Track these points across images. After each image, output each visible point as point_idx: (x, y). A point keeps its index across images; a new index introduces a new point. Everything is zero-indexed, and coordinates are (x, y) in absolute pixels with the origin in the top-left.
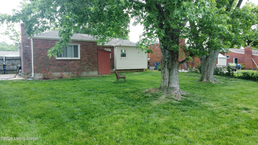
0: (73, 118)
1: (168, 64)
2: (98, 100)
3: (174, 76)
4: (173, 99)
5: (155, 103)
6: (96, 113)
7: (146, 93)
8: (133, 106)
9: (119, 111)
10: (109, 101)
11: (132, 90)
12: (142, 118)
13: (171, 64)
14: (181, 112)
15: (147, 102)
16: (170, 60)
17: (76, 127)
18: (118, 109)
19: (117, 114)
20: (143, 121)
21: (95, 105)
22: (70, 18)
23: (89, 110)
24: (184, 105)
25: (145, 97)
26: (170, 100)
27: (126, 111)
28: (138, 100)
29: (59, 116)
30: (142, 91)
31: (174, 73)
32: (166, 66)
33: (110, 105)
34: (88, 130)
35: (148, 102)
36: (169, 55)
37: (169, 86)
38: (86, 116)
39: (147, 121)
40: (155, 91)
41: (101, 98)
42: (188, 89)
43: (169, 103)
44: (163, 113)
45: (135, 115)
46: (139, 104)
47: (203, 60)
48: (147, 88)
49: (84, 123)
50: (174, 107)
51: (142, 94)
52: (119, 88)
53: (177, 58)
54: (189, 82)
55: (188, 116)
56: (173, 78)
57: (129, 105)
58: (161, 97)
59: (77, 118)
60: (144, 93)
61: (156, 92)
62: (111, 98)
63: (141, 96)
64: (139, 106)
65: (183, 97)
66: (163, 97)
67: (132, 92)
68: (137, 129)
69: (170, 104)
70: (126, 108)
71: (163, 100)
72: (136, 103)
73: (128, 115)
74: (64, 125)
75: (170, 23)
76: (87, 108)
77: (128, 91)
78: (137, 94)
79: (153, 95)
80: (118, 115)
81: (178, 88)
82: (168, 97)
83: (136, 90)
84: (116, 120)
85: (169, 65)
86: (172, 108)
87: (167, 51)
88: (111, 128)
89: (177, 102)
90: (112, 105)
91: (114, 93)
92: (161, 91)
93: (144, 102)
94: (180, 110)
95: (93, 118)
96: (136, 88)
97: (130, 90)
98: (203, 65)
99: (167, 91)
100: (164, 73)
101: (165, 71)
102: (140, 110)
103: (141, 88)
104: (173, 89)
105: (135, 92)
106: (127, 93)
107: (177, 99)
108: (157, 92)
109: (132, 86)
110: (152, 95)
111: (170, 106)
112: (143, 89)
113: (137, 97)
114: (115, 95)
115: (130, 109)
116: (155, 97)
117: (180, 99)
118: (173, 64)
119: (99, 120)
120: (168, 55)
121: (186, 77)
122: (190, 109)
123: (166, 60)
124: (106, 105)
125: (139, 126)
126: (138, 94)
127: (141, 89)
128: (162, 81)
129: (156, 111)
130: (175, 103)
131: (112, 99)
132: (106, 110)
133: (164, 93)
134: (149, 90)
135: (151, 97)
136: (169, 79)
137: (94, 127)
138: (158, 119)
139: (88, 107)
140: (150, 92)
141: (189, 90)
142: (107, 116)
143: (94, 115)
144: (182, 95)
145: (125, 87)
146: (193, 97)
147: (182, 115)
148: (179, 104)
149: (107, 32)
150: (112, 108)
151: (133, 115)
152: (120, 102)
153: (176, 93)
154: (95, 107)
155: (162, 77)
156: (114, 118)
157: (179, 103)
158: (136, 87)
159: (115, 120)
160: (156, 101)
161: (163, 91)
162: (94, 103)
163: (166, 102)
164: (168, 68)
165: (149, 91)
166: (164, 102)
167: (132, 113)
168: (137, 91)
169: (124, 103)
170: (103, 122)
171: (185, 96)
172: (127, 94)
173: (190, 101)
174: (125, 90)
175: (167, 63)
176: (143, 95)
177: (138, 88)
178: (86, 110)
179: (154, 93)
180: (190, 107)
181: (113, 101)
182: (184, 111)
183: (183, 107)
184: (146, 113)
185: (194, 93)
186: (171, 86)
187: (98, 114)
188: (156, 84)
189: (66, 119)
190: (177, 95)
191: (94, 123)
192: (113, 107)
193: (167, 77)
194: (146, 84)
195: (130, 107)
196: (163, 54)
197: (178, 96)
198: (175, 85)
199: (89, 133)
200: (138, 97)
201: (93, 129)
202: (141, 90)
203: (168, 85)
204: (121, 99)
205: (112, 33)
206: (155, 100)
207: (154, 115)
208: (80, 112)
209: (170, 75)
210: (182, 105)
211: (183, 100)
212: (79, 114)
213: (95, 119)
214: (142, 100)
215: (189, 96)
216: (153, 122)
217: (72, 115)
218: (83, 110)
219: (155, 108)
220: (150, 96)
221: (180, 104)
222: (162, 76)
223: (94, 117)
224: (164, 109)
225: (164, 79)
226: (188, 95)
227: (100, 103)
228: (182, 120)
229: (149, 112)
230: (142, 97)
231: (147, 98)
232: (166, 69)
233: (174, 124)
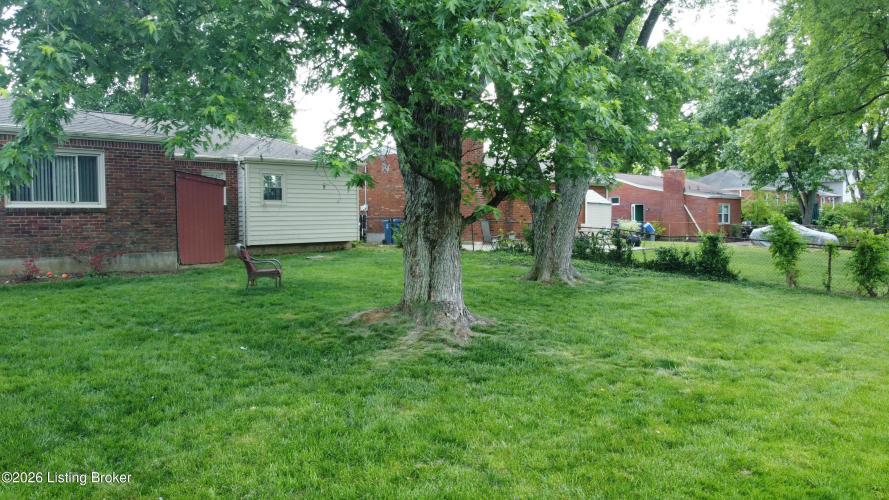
0: (76, 429)
1: (427, 224)
2: (176, 356)
3: (449, 263)
4: (443, 341)
5: (384, 358)
6: (170, 405)
7: (352, 324)
8: (308, 372)
9: (257, 392)
10: (218, 358)
11: (302, 317)
12: (337, 414)
13: (436, 224)
14: (468, 385)
15: (356, 358)
16: (432, 210)
17: (89, 464)
18: (252, 388)
19: (249, 406)
20: (342, 423)
21: (166, 376)
22: (59, 56)
23: (141, 396)
24: (480, 359)
25: (351, 340)
26: (432, 345)
27: (280, 394)
28: (326, 351)
29: (19, 428)
30: (341, 320)
31: (447, 255)
32: (420, 232)
33: (221, 373)
34: (137, 469)
35: (361, 356)
36: (428, 194)
37: (429, 298)
38: (129, 419)
39: (356, 424)
40: (382, 318)
41: (189, 350)
42: (492, 308)
43: (431, 355)
44: (410, 393)
45: (313, 404)
46: (329, 366)
47: (540, 210)
48: (358, 307)
49: (122, 447)
50: (445, 369)
51: (340, 328)
52: (258, 310)
53: (457, 205)
54: (496, 285)
55: (493, 396)
56: (444, 271)
57: (293, 370)
58: (405, 338)
59: (91, 428)
60: (346, 326)
61: (388, 321)
62: (225, 349)
63: (335, 337)
64: (326, 373)
65: (477, 334)
66: (412, 337)
67: (302, 325)
68: (320, 454)
69: (433, 360)
70: (280, 382)
71: (410, 347)
72: (317, 362)
73: (287, 404)
74: (38, 459)
75: (431, 85)
76: (132, 389)
77: (289, 321)
78: (321, 329)
79: (376, 331)
80: (254, 408)
81: (461, 306)
82: (428, 335)
83: (317, 318)
84: (242, 428)
85: (431, 228)
86: (440, 374)
87: (423, 181)
88: (224, 458)
89: (455, 350)
90: (230, 374)
91: (236, 331)
92: (403, 318)
93: (345, 359)
94: (465, 379)
95: (155, 423)
96: (317, 310)
97: (297, 317)
98: (539, 227)
99: (425, 314)
100: (414, 256)
101: (417, 247)
102: (331, 384)
103: (336, 309)
104: (444, 307)
105: (313, 324)
106: (286, 327)
107: (457, 341)
108: (391, 322)
109: (305, 303)
110: (374, 333)
111: (434, 368)
112: (341, 312)
113: (321, 340)
114: (242, 337)
115: (297, 384)
116: (385, 337)
117: (465, 342)
118: (442, 226)
119: (178, 430)
120: (425, 195)
121: (488, 267)
122: (497, 372)
123: (420, 210)
124: (207, 375)
125: (325, 443)
126: (327, 330)
127: (337, 311)
128: (407, 281)
129: (385, 387)
130: (449, 354)
131: (230, 351)
132: (208, 393)
133: (413, 324)
134: (362, 316)
135: (370, 337)
136: (432, 274)
137: (159, 456)
138: (393, 413)
139: (138, 384)
140: (368, 320)
141: (497, 310)
142: (209, 413)
143: (159, 415)
144: (473, 329)
145: (277, 308)
146: (509, 331)
147: (472, 395)
148: (463, 359)
149: (206, 112)
150: (230, 384)
151: (307, 405)
152: (258, 361)
153: (454, 323)
154: (166, 382)
155: (409, 268)
156: (238, 421)
157: (465, 353)
158: (320, 305)
159: (239, 428)
160: (387, 351)
161: (410, 315)
162: (163, 369)
163: (420, 353)
164: (426, 239)
165: (364, 318)
166: (413, 354)
167: (302, 398)
168: (321, 319)
169: (272, 363)
170: (195, 438)
171: (482, 331)
172: (285, 332)
173: (498, 345)
174: (279, 317)
175: (422, 220)
176: (343, 333)
177: (327, 307)
178: (128, 398)
179: (381, 325)
180: (498, 366)
181: (232, 358)
182: (478, 381)
183: (475, 366)
184: (353, 395)
185: (511, 321)
186: (439, 299)
187: (176, 409)
188: (389, 292)
189: (47, 435)
190: (458, 327)
191: (159, 442)
192: (235, 381)
193: (423, 267)
194: (353, 296)
195: (295, 378)
196: (411, 192)
197: (460, 330)
198: (451, 294)
199: (141, 481)
200: (326, 341)
201: (158, 464)
202: (337, 314)
203: (426, 297)
204: (262, 352)
205: (225, 115)
206: (384, 348)
207: (380, 398)
208: (103, 404)
209: (433, 260)
210: (473, 360)
211: (476, 344)
212: (103, 415)
213: (165, 429)
214: (339, 348)
215: (495, 329)
216: (375, 424)
217: (74, 419)
218: (117, 397)
219: (383, 376)
220: (366, 333)
221: (465, 359)
222: (408, 265)
223: (161, 420)
224: (413, 376)
225: (412, 273)
226: (492, 327)
227: (186, 368)
228: (473, 412)
229: (363, 390)
230: (338, 342)
231: (356, 342)
232: (421, 242)
233: (447, 427)
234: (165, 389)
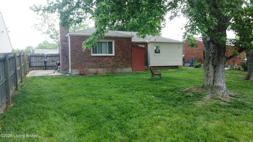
0: (109, 117)
1: (213, 60)
2: (134, 98)
3: (220, 73)
4: (220, 99)
5: (200, 104)
6: (134, 113)
7: (186, 91)
8: (174, 106)
9: (159, 111)
10: (146, 99)
11: (169, 88)
12: (187, 122)
13: (216, 60)
14: (233, 116)
15: (190, 103)
16: (215, 55)
17: (114, 129)
18: (158, 110)
19: (158, 115)
20: (189, 126)
21: (132, 104)
22: (107, 6)
23: (126, 109)
24: (236, 107)
25: (187, 97)
26: (216, 100)
27: (167, 113)
28: (179, 99)
29: (95, 115)
30: (182, 90)
31: (220, 70)
32: (211, 62)
33: (148, 104)
34: (127, 133)
35: (191, 102)
36: (214, 50)
37: (213, 84)
38: (123, 116)
39: (194, 126)
40: (197, 90)
41: (138, 96)
42: (233, 89)
43: (216, 104)
44: (212, 117)
45: (178, 118)
46: (181, 105)
48: (186, 86)
49: (122, 125)
50: (223, 109)
51: (183, 93)
52: (156, 85)
53: (224, 53)
54: (233, 81)
55: (245, 122)
56: (219, 76)
57: (169, 105)
58: (206, 97)
59: (113, 117)
60: (184, 92)
61: (198, 91)
62: (148, 96)
63: (181, 95)
64: (180, 107)
65: (232, 98)
66: (208, 97)
67: (170, 91)
68: (184, 136)
69: (218, 106)
70: (166, 109)
71: (208, 100)
72: (177, 103)
73: (170, 116)
74: (100, 125)
76: (123, 107)
77: (166, 89)
78: (176, 92)
79: (195, 94)
80: (159, 116)
81: (225, 88)
82: (214, 97)
83: (174, 89)
85: (215, 61)
86: (221, 111)
87: (212, 45)
88: (152, 133)
89: (225, 103)
90: (150, 104)
91: (150, 91)
92: (204, 91)
93: (186, 103)
94: (231, 114)
95: (131, 118)
96: (173, 86)
97: (168, 88)
99: (212, 90)
100: (208, 70)
101: (209, 67)
102: (183, 112)
103: (180, 86)
104: (219, 88)
105: (173, 91)
106: (165, 91)
107: (225, 100)
108: (200, 92)
109: (169, 84)
110: (194, 95)
111: (218, 108)
112: (182, 87)
113: (177, 96)
114: (152, 93)
115: (172, 110)
116: (199, 96)
117: (228, 100)
118: (219, 60)
119: (138, 121)
120: (213, 50)
122: (244, 113)
123: (211, 55)
124: (144, 104)
125: (185, 131)
126: (178, 93)
127: (180, 87)
128: (205, 78)
129: (202, 114)
130: (222, 104)
131: (149, 97)
132: (145, 110)
133: (208, 93)
134: (189, 89)
135: (193, 96)
136: (214, 77)
137: (133, 129)
138: (207, 124)
139: (125, 105)
140: (192, 90)
141: (236, 89)
142: (146, 116)
143: (132, 116)
144: (230, 96)
145: (161, 85)
146: (244, 97)
147: (235, 120)
148: (229, 107)
149: (149, 22)
150: (151, 108)
151: (176, 118)
152: (159, 101)
153: (223, 93)
154: (132, 105)
155: (206, 74)
156: (155, 120)
157: (229, 104)
158: (174, 84)
159: (156, 123)
160: (200, 101)
161: (206, 90)
162: (131, 101)
163: (212, 103)
164: (213, 65)
165: (190, 90)
166: (210, 103)
167: (175, 115)
168: (176, 89)
169: (163, 102)
170: (143, 124)
171: (233, 97)
172: (165, 92)
173: (241, 102)
174: (162, 88)
175: (211, 58)
176: (184, 94)
177: (177, 86)
178: (123, 109)
179: (196, 92)
180: (243, 110)
181: (150, 99)
182: (237, 115)
183: (234, 109)
184: (191, 116)
185: (243, 94)
186: (217, 85)
187: (136, 115)
189: (103, 119)
190: (224, 95)
191: (133, 124)
192: (152, 107)
193: (211, 74)
194: (184, 82)
195: (171, 108)
196: (207, 49)
198: (221, 83)
199: (129, 137)
200: (179, 96)
201: (133, 132)
202: (181, 88)
203: (212, 84)
204: (159, 98)
205: (155, 23)
206: (199, 100)
207: (201, 118)
208: (117, 110)
209: (215, 72)
210: (233, 107)
211: (232, 101)
212: (116, 114)
213: (133, 120)
214: (184, 99)
215: (238, 97)
216: (201, 128)
217: (109, 114)
218: (119, 108)
219: (200, 110)
220: (191, 95)
221: (230, 106)
222: (206, 73)
223: (132, 117)
224: (211, 111)
225: (207, 76)
226: (237, 95)
227: (137, 102)
228: (238, 127)
229: (194, 114)
230: (183, 97)
231: (189, 97)
232: (210, 66)
233: (230, 132)
234: (133, 107)
